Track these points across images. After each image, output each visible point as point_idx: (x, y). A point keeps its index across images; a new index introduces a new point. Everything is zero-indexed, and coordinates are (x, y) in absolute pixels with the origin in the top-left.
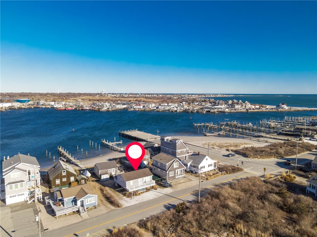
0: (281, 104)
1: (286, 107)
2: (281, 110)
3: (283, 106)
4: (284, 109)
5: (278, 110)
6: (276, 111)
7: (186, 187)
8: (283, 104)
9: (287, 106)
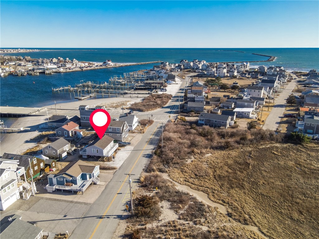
0: (107, 61)
1: (111, 64)
2: (109, 66)
3: (109, 62)
4: (111, 65)
5: (107, 67)
6: (105, 68)
7: (138, 141)
8: (109, 61)
9: (113, 62)
